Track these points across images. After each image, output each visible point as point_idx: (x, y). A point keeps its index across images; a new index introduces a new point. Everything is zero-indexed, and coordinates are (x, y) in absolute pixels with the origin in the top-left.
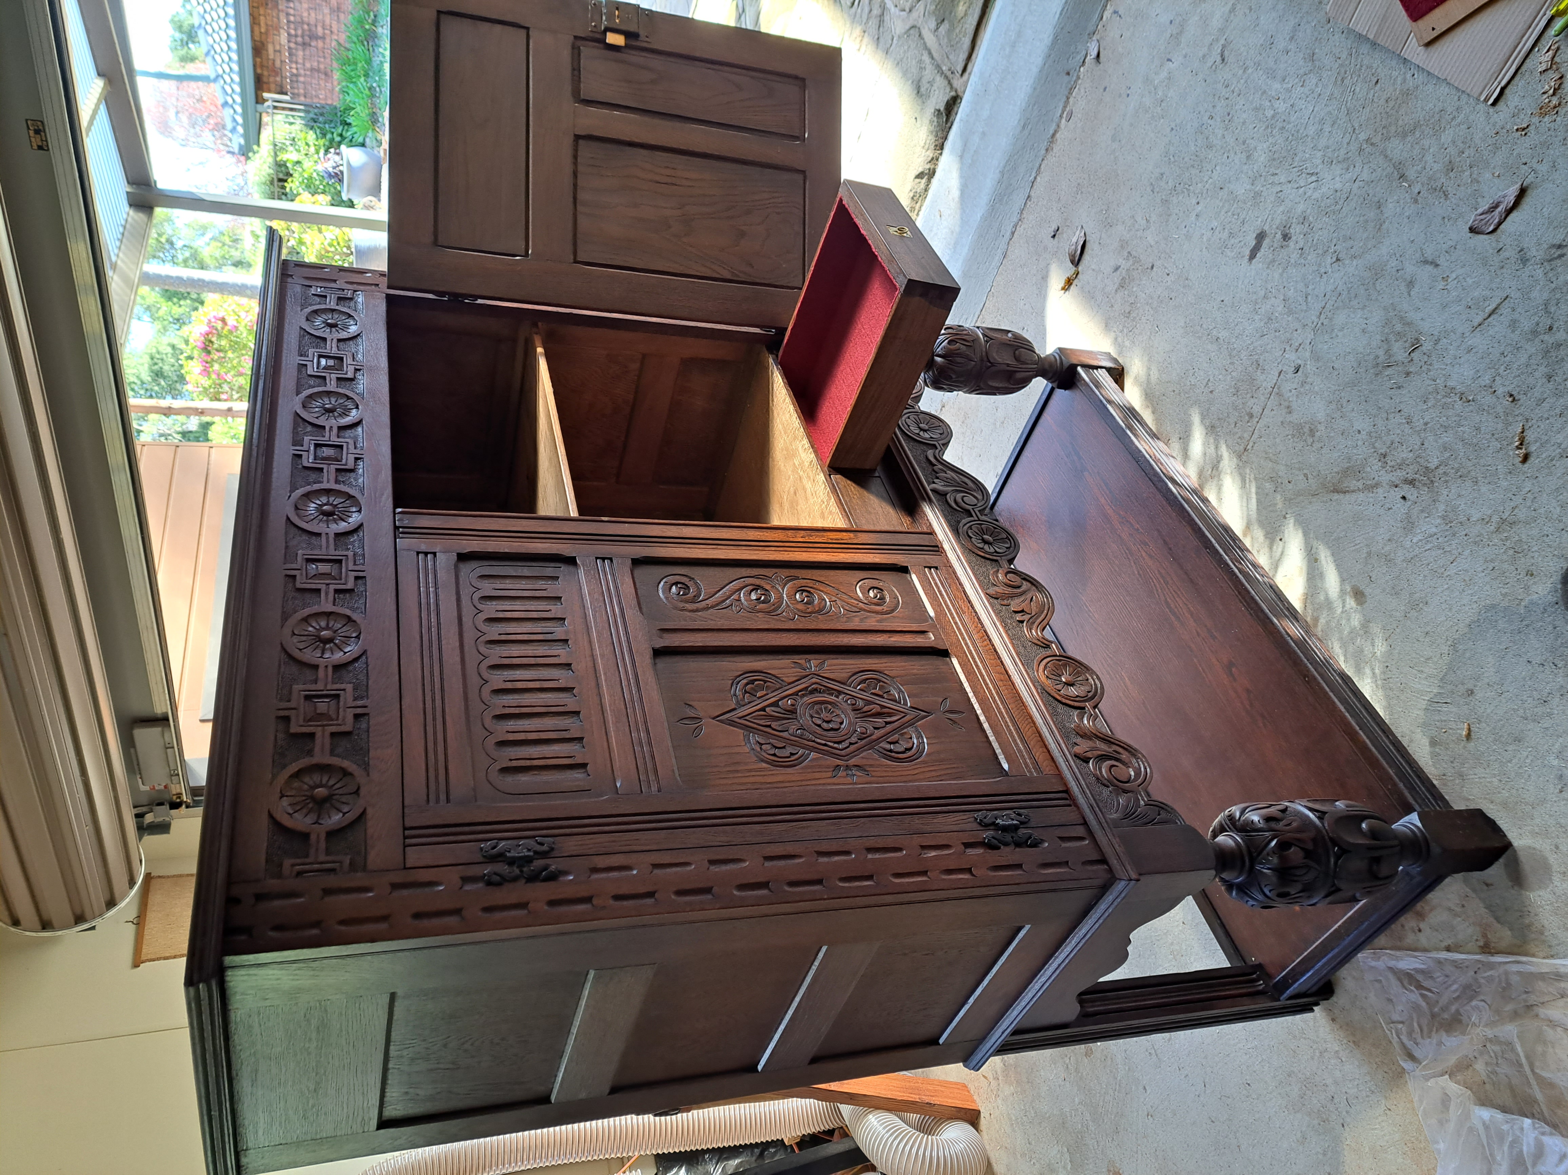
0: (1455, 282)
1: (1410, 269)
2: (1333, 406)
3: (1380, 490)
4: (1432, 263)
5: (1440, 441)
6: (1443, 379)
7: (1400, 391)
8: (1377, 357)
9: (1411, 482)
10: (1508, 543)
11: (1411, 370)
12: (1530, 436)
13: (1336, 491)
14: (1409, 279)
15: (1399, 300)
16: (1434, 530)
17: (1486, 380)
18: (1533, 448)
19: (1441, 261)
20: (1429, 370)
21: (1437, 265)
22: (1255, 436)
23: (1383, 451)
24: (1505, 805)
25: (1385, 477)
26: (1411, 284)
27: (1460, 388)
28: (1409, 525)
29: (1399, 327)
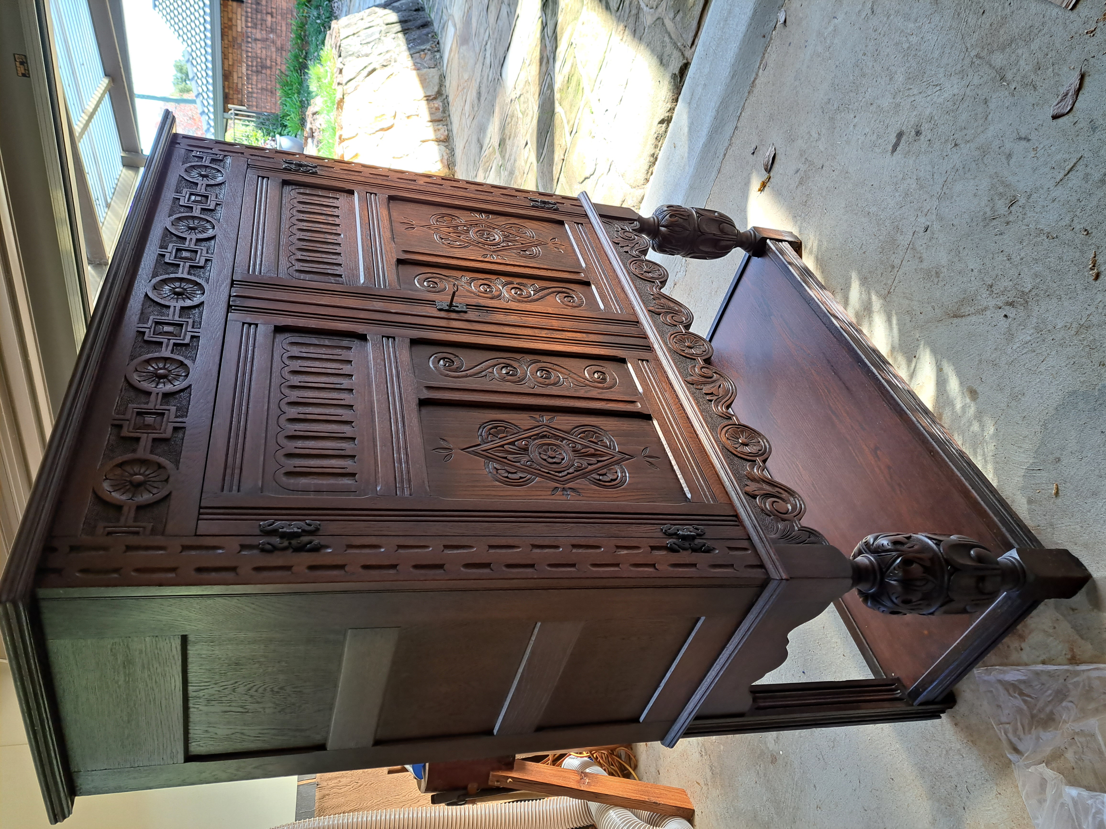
0: (1043, 150)
1: (1008, 146)
2: (953, 253)
3: (988, 313)
4: (1025, 139)
5: (1033, 271)
6: (1034, 224)
7: (1002, 237)
8: (985, 213)
9: (1011, 304)
10: (1085, 343)
11: (1010, 220)
12: (1100, 259)
13: (955, 316)
14: (1008, 152)
15: (1000, 169)
16: (1029, 338)
17: (1067, 221)
18: (1102, 269)
19: (1033, 137)
20: (1024, 219)
21: (1029, 140)
22: (896, 281)
23: (990, 283)
24: (1086, 546)
25: (992, 303)
26: (1009, 156)
27: (1047, 230)
28: (1010, 336)
29: (1001, 189)
